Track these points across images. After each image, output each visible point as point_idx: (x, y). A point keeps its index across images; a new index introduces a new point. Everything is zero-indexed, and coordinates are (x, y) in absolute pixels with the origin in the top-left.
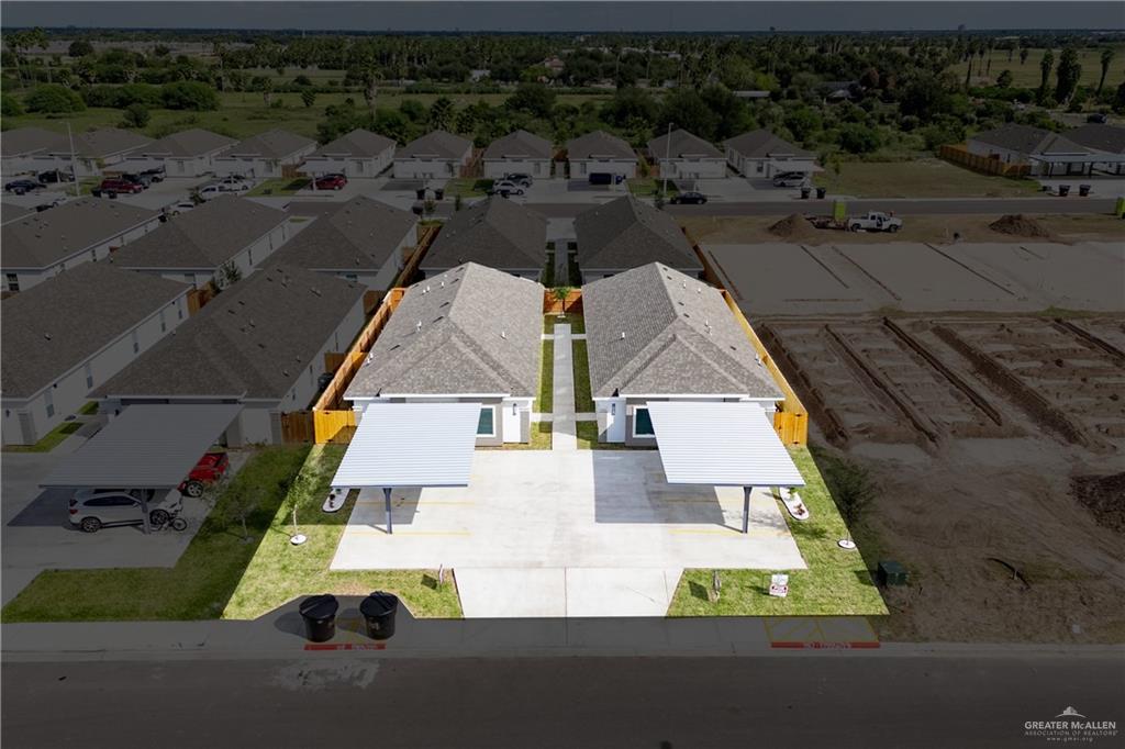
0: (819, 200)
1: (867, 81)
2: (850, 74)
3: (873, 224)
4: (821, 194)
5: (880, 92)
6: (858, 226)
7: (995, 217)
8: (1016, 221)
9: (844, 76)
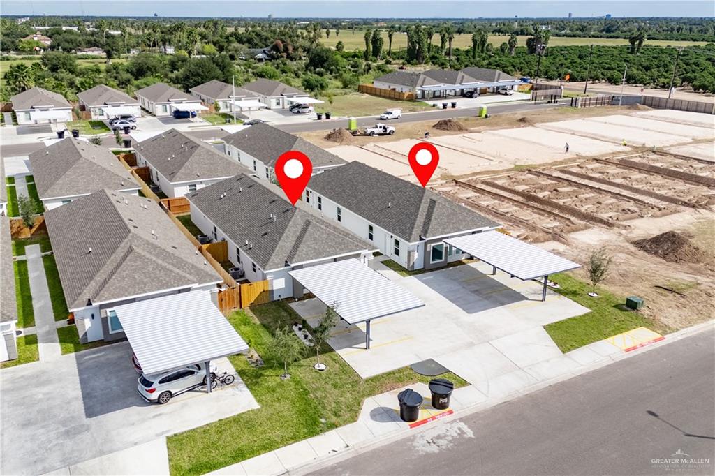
0: (328, 120)
1: (276, 48)
2: (260, 44)
3: (381, 131)
4: (328, 116)
5: (285, 55)
6: (373, 133)
7: (436, 121)
8: (449, 123)
9: (257, 45)
